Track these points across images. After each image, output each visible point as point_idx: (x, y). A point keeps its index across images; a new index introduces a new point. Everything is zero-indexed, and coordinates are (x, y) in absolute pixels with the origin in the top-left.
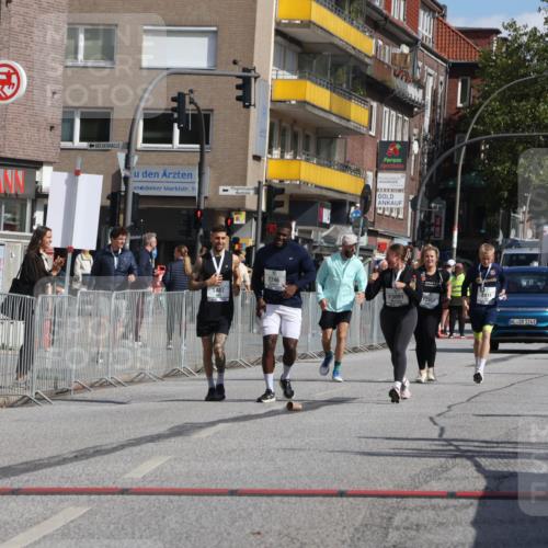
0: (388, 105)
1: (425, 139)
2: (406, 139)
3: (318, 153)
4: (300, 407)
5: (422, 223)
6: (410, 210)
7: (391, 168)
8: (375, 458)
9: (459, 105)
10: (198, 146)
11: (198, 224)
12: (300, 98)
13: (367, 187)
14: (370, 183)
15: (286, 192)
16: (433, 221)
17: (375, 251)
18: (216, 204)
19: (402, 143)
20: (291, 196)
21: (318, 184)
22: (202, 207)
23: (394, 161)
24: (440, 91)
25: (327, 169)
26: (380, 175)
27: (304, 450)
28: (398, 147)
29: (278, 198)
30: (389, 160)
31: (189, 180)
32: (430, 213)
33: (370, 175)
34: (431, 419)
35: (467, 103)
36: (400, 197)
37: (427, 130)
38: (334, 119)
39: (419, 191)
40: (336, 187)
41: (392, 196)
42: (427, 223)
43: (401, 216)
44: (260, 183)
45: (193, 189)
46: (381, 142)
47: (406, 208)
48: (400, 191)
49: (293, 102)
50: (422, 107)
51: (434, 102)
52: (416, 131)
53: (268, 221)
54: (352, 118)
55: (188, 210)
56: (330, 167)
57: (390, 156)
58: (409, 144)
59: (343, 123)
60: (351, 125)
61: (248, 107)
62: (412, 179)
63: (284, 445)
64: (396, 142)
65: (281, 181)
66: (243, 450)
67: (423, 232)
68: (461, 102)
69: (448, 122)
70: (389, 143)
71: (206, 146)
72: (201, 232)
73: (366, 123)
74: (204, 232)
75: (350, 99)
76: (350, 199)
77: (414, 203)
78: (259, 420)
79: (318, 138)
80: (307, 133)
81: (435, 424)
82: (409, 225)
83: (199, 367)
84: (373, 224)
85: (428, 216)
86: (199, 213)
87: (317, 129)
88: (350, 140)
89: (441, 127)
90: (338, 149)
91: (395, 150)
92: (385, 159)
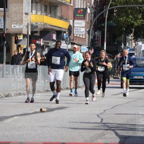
1: (92, 7)
2: (85, 7)
3: (50, 12)
4: (45, 110)
5: (92, 40)
6: (87, 35)
7: (79, 18)
8: (76, 130)
10: (3, 9)
11: (4, 39)
13: (70, 26)
14: (71, 24)
16: (96, 39)
18: (10, 31)
19: (83, 9)
21: (51, 24)
22: (5, 33)
23: (81, 16)
25: (54, 18)
26: (75, 21)
28: (82, 10)
30: (78, 16)
32: (95, 36)
33: (71, 21)
34: (98, 115)
36: (83, 30)
37: (93, 4)
39: (90, 27)
40: (58, 26)
41: (80, 30)
42: (94, 40)
43: (84, 37)
44: (28, 24)
45: (2, 25)
46: (75, 8)
47: (86, 34)
48: (83, 27)
52: (89, 4)
53: (32, 38)
58: (86, 9)
59: (60, 1)
60: (63, 1)
62: (88, 23)
63: (41, 125)
64: (81, 8)
66: (24, 127)
67: (92, 43)
70: (78, 9)
71: (6, 9)
72: (5, 42)
73: (69, 1)
74: (7, 43)
76: (63, 30)
77: (89, 32)
78: (30, 115)
79: (50, 6)
80: (46, 4)
81: (99, 117)
82: (87, 40)
83: (6, 95)
84: (73, 40)
85: (94, 37)
86: (4, 35)
87: (50, 3)
88: (63, 7)
89: (98, 2)
90: (58, 11)
91: (81, 11)
92: (77, 15)
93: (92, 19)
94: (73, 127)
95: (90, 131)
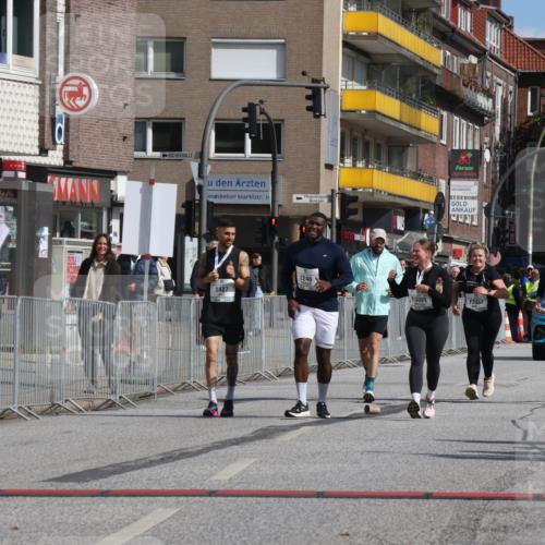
0: (457, 114)
1: (496, 147)
2: (477, 147)
3: (389, 162)
4: (378, 409)
5: (495, 230)
6: (484, 217)
7: (463, 176)
8: (460, 460)
9: (529, 113)
10: (270, 155)
11: (273, 231)
12: (370, 108)
13: (440, 195)
14: (443, 190)
15: (360, 199)
16: (507, 227)
17: (451, 257)
18: (289, 212)
19: (473, 151)
20: (365, 204)
21: (391, 191)
22: (276, 215)
23: (467, 169)
24: (510, 99)
25: (399, 178)
26: (453, 183)
27: (388, 452)
28: (470, 155)
29: (352, 206)
30: (461, 168)
31: (263, 188)
32: (504, 220)
33: (443, 183)
34: (514, 422)
35: (537, 112)
36: (474, 204)
37: (498, 138)
38: (404, 128)
39: (492, 200)
40: (409, 196)
41: (465, 204)
42: (501, 230)
43: (475, 223)
44: (333, 191)
45: (267, 197)
46: (453, 150)
47: (480, 215)
48: (473, 198)
49: (363, 112)
50: (492, 116)
51: (504, 110)
52: (487, 140)
53: (343, 227)
54: (423, 127)
55: (263, 218)
56: (402, 175)
57: (462, 164)
58: (481, 152)
59: (414, 132)
60: (422, 134)
61: (318, 117)
62: (485, 187)
63: (369, 448)
64: (467, 151)
65: (354, 189)
66: (328, 453)
67: (498, 238)
68: (532, 111)
69: (519, 130)
70: (460, 152)
71: (278, 155)
72: (276, 239)
73: (437, 131)
74: (280, 239)
75: (420, 108)
76: (423, 206)
77: (488, 210)
78: (342, 423)
79: (389, 147)
80: (379, 142)
81: (519, 427)
82: (484, 231)
83: (280, 372)
84: (447, 230)
85: (502, 222)
86: (274, 221)
87: (389, 139)
88: (421, 148)
89: (512, 135)
90: (409, 158)
91: (467, 158)
92: (457, 167)
93: (496, 177)
94: (450, 453)
95: (495, 462)
